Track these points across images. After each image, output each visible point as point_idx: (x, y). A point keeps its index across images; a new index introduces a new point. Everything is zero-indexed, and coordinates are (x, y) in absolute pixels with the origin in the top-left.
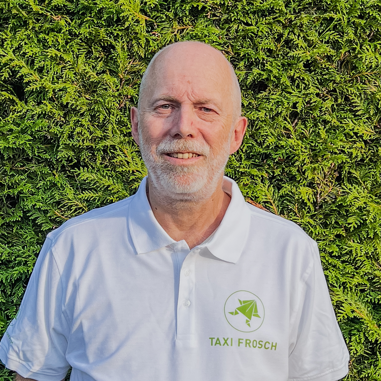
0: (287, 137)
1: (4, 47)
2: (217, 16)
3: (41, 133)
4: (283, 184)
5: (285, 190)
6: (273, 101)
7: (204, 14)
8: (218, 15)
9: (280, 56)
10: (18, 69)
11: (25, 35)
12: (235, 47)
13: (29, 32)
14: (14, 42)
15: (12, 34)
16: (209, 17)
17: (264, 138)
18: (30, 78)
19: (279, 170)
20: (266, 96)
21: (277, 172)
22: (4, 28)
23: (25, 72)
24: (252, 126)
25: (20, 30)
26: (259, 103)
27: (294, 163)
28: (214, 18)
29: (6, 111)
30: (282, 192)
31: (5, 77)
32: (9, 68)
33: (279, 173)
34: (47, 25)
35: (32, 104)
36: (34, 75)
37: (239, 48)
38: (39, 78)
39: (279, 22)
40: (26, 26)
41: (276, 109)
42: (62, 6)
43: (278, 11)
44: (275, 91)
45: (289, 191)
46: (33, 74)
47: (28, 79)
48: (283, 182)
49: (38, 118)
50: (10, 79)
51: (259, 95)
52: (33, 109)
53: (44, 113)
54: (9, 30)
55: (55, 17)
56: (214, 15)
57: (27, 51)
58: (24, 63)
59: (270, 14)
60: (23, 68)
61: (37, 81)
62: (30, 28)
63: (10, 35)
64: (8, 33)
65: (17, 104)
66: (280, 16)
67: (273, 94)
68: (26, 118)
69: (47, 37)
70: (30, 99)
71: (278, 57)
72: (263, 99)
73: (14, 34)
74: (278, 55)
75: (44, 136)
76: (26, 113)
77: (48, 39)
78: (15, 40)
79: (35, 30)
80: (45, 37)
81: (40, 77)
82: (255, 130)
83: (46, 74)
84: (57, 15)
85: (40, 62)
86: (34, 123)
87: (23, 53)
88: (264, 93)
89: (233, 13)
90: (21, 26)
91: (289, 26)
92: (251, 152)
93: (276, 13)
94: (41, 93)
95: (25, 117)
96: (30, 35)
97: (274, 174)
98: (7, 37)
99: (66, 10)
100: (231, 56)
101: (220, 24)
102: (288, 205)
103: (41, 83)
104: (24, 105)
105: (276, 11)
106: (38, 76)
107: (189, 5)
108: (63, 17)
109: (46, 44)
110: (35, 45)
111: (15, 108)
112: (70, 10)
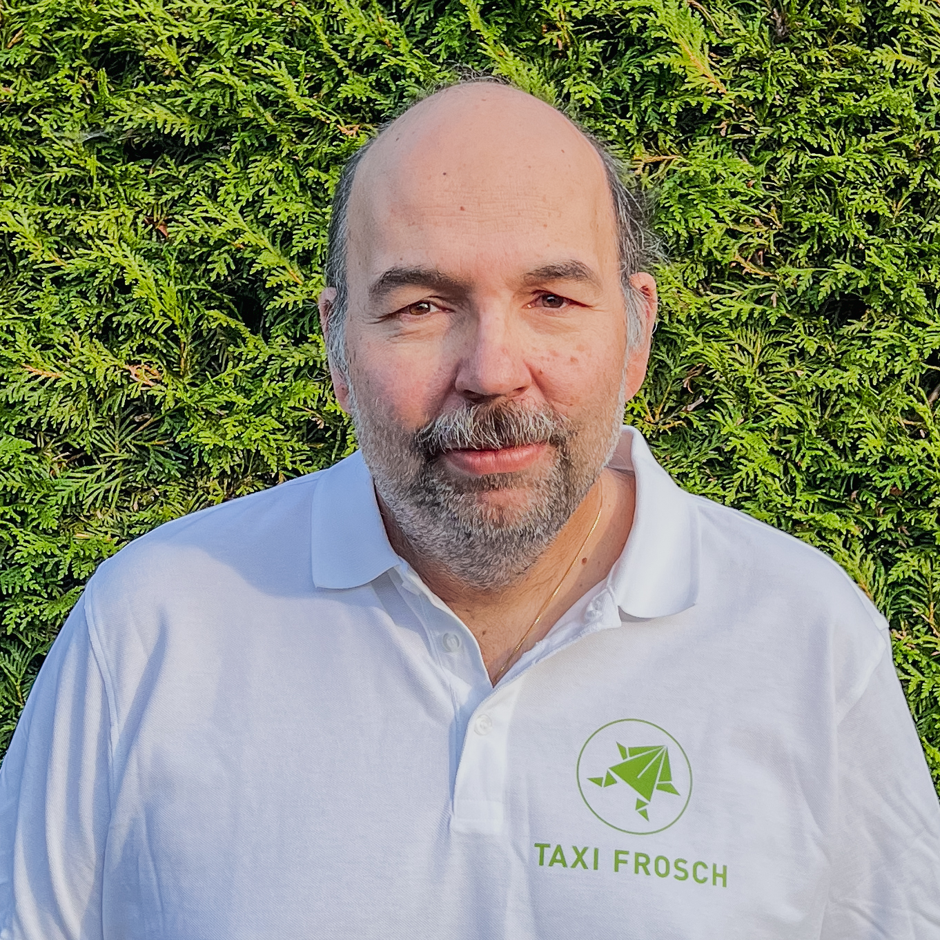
0: (910, 436)
1: (219, 200)
2: (744, 132)
3: (301, 413)
4: (899, 552)
5: (904, 567)
6: (879, 345)
7: (713, 127)
8: (747, 128)
9: (898, 232)
10: (249, 256)
11: (271, 170)
12: (787, 209)
13: (281, 165)
14: (244, 188)
15: (239, 169)
16: (723, 133)
17: (852, 438)
18: (282, 277)
19: (889, 517)
20: (861, 331)
21: (885, 522)
22: (219, 153)
23: (269, 262)
24: (824, 408)
25: (258, 158)
26: (844, 348)
27: (930, 500)
28: (737, 136)
29: (216, 358)
30: (896, 573)
31: (218, 275)
32: (228, 252)
33: (890, 526)
34: (326, 148)
35: (280, 343)
36: (290, 270)
37: (796, 212)
38: (302, 278)
39: (900, 147)
40: (273, 149)
41: (886, 367)
42: (365, 100)
43: (896, 121)
44: (883, 320)
45: (914, 571)
46: (288, 267)
47: (277, 280)
48: (898, 548)
49: (295, 376)
50: (229, 279)
51: (846, 330)
52: (284, 353)
53: (311, 363)
54: (231, 159)
55: (343, 128)
56: (737, 129)
57: (275, 211)
58: (267, 240)
59: (876, 128)
60: (265, 253)
61: (296, 285)
62: (283, 154)
63: (234, 170)
64: (229, 164)
65: (244, 340)
66: (901, 133)
67: (878, 328)
68: (267, 376)
69: (324, 177)
70: (277, 330)
71: (895, 236)
72: (853, 339)
73: (242, 169)
74: (894, 229)
75: (309, 421)
76: (266, 363)
77: (326, 181)
78: (246, 182)
79: (294, 160)
80: (319, 177)
81: (305, 276)
82: (831, 416)
83: (319, 270)
84: (350, 123)
85: (306, 238)
86: (285, 388)
87: (266, 215)
88: (858, 325)
89: (786, 124)
90: (261, 149)
91: (923, 158)
92: (820, 470)
93: (892, 124)
94: (302, 315)
95: (264, 373)
96: (282, 172)
97: (876, 529)
98: (225, 175)
99: (372, 110)
100: (775, 232)
101: (750, 152)
102: (910, 606)
103: (306, 290)
104: (261, 343)
105: (893, 120)
106: (299, 274)
107: (677, 103)
108: (365, 129)
109: (321, 195)
110: (294, 196)
111: (240, 350)
112: (383, 111)
